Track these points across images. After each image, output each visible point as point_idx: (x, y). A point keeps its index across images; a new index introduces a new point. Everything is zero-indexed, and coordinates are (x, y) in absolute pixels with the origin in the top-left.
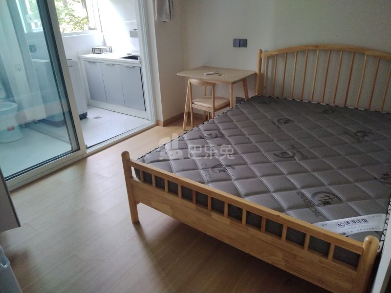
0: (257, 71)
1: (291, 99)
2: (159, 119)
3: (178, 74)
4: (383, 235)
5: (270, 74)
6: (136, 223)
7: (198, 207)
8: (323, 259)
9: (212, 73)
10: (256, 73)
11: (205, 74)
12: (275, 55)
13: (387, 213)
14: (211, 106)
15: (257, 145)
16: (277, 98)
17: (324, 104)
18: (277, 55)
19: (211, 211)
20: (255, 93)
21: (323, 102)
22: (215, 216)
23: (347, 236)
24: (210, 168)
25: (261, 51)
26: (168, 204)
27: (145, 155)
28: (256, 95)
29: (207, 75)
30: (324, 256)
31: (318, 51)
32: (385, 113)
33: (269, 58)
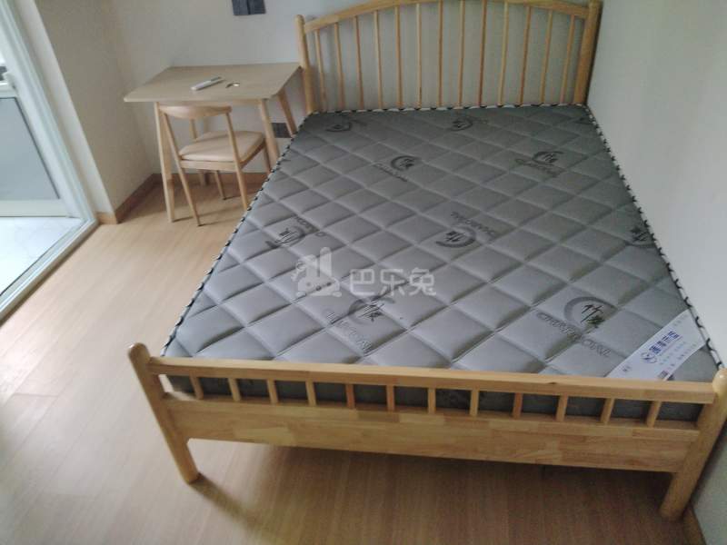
0: (303, 64)
1: (380, 110)
2: (101, 210)
3: (126, 100)
4: (712, 352)
5: (327, 66)
6: (198, 481)
7: (364, 412)
8: (641, 429)
9: (208, 82)
10: (300, 68)
11: (194, 88)
12: (333, 24)
13: (689, 306)
14: (232, 157)
15: (390, 229)
16: (354, 111)
17: (445, 109)
18: (337, 23)
19: (396, 410)
20: (305, 109)
21: (441, 106)
22: (409, 418)
23: (671, 378)
24: (345, 316)
25: (302, 18)
26: (281, 426)
27: (175, 333)
28: (309, 112)
29: (200, 89)
30: (637, 422)
31: (418, 6)
32: (548, 105)
33: (320, 30)
